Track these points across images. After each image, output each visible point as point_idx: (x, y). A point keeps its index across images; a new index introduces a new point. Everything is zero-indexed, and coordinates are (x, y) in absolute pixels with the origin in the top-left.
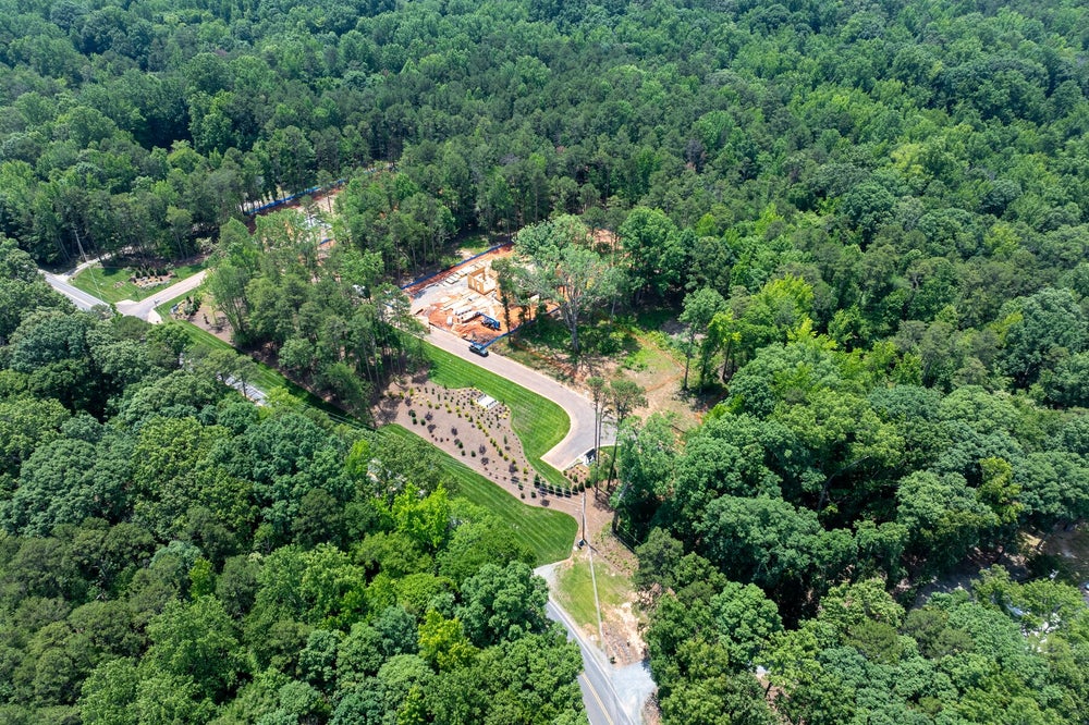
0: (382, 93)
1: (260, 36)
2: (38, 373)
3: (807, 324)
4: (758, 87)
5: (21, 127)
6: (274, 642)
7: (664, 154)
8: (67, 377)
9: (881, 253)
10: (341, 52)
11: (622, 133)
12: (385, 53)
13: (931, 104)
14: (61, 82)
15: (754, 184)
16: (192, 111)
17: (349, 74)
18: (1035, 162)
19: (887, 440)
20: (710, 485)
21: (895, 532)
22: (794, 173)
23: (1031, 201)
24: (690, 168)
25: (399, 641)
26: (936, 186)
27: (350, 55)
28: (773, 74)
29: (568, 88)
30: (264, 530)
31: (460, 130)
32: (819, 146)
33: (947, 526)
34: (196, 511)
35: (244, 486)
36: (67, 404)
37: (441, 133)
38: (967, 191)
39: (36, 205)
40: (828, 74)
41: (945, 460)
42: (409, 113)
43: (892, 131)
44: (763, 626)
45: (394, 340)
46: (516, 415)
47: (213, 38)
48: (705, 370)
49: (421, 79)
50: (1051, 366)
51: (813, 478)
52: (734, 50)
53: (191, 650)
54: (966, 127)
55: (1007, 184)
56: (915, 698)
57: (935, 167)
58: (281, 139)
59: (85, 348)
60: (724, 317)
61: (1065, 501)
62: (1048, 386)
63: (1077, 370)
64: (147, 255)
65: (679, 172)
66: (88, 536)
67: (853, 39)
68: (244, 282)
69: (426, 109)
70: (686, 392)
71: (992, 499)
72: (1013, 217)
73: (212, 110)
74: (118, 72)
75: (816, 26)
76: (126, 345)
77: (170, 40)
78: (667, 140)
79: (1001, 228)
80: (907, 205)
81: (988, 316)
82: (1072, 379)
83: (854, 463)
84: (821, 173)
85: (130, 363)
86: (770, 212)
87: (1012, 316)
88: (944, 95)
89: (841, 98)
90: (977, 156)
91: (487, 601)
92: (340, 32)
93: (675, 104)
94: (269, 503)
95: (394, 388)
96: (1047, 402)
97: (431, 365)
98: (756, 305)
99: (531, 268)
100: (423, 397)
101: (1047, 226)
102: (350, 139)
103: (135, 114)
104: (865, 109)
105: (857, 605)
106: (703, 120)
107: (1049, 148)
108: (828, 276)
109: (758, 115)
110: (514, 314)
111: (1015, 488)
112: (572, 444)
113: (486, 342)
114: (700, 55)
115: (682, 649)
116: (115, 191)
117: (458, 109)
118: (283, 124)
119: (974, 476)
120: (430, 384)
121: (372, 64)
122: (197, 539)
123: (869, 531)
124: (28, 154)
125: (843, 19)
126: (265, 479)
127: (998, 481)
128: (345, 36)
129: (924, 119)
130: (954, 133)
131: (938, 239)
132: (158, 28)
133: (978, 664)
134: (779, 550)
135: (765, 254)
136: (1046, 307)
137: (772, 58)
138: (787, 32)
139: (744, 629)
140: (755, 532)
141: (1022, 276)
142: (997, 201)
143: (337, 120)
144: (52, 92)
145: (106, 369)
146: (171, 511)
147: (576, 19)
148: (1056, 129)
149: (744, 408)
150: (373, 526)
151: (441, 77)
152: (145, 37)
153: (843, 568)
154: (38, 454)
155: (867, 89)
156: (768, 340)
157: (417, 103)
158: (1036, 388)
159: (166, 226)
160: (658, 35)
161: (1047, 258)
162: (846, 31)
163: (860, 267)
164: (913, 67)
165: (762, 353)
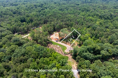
0: (45, 17)
1: (31, 12)
2: (14, 43)
3: (90, 38)
4: (82, 17)
5: (9, 21)
6: (42, 67)
7: (74, 23)
8: (17, 43)
9: (96, 31)
10: (40, 14)
11: (69, 21)
12: (45, 14)
13: (99, 18)
14: (12, 17)
15: (83, 26)
16: (26, 19)
17: (41, 16)
18: (110, 23)
19: (99, 48)
20: (82, 52)
21: (101, 56)
22: (87, 24)
23: (110, 27)
24: (76, 24)
25: (54, 66)
26: (101, 25)
27: (41, 14)
28: (84, 16)
29: (63, 17)
30: (39, 57)
31: (53, 21)
32: (89, 22)
33: (106, 55)
34: (33, 55)
35: (37, 53)
36: (18, 45)
37: (51, 21)
38: (104, 26)
39: (11, 28)
40: (89, 15)
41: (105, 49)
42: (48, 19)
43: (96, 21)
44: (89, 64)
45: (48, 40)
46: (61, 47)
47: (27, 12)
48: (80, 43)
49: (49, 16)
50: (114, 41)
51: (92, 51)
52: (79, 13)
53: (34, 67)
54: (103, 20)
55: (108, 25)
56: (104, 70)
57: (101, 24)
58: (35, 22)
59: (19, 41)
60: (82, 37)
61: (117, 53)
62: (114, 44)
63: (116, 42)
64: (22, 33)
65: (75, 24)
66: (22, 57)
67: (91, 12)
68: (34, 35)
69: (50, 19)
70: (78, 45)
71: (110, 53)
72: (109, 28)
73: (28, 19)
74: (17, 16)
75: (87, 11)
76: (23, 40)
77: (23, 13)
78: (74, 22)
79: (107, 29)
80: (98, 27)
81: (107, 37)
82: (116, 43)
83: (96, 50)
84: (90, 24)
85: (24, 42)
86: (85, 28)
87: (110, 37)
88: (101, 17)
89: (91, 18)
90: (104, 23)
91: (63, 62)
92: (39, 12)
93: (74, 18)
94: (39, 54)
95: (49, 45)
96: (114, 45)
97: (52, 43)
98: (85, 36)
99: (62, 33)
100: (52, 46)
101: (112, 29)
102: (42, 22)
103: (20, 19)
104: (93, 19)
105: (98, 62)
106: (77, 20)
107: (111, 22)
108: (91, 34)
109: (83, 19)
110: (60, 38)
111: (112, 52)
112: (67, 50)
113: (58, 41)
114: (76, 14)
115: (82, 66)
116: (19, 26)
117: (53, 19)
118: (35, 20)
119: (108, 51)
120: (52, 45)
121: (43, 15)
122: (33, 58)
123: (98, 56)
124: (10, 23)
125: (90, 10)
126: (39, 52)
127: (110, 51)
128: (40, 12)
129: (99, 19)
130: (102, 21)
131: (102, 30)
132: (21, 12)
133: (110, 66)
134: (90, 57)
135: (85, 32)
136: (113, 36)
137: (83, 14)
138: (85, 12)
139: (87, 64)
140: (87, 56)
141: (110, 33)
142: (107, 27)
143: (41, 20)
144: (11, 17)
145: (21, 43)
146: (30, 55)
147: (63, 11)
148: (112, 20)
149: (85, 45)
150: (50, 56)
151: (51, 16)
152: (20, 12)
153: (96, 59)
154: (16, 50)
155: (93, 17)
156: (86, 39)
157: (48, 18)
158: (112, 44)
159: (24, 30)
160: (72, 12)
161: (112, 32)
162: (90, 11)
163: (94, 33)
164: (98, 15)
165: (86, 40)
